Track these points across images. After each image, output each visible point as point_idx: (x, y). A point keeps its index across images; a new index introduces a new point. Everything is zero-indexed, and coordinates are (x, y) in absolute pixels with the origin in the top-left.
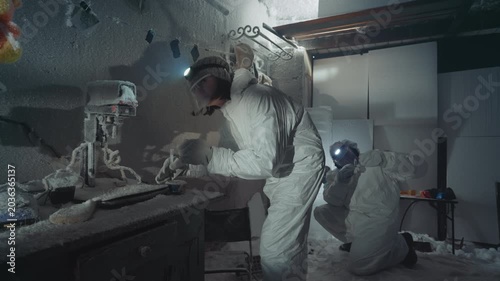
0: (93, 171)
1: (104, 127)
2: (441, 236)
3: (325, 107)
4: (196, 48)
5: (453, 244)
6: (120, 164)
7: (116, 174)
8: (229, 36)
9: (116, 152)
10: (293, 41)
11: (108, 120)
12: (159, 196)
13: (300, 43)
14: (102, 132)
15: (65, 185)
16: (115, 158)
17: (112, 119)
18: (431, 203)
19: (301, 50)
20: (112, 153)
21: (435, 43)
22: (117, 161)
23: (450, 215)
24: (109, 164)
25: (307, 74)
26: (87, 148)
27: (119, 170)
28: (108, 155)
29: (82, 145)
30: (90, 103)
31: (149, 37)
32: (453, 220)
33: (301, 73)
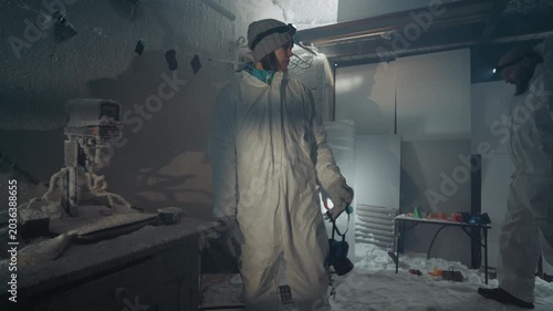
0: (75, 199)
1: (86, 150)
2: (475, 264)
3: (347, 121)
4: (196, 58)
5: (486, 273)
6: (107, 190)
7: (102, 201)
8: (238, 43)
9: (101, 177)
10: (313, 47)
11: (89, 143)
12: (146, 228)
13: (320, 50)
14: (85, 155)
15: (37, 217)
16: (100, 184)
17: (94, 141)
18: (463, 227)
19: (321, 57)
20: (97, 179)
21: (468, 50)
22: (104, 187)
23: (483, 242)
24: (94, 190)
25: (328, 85)
26: (68, 173)
27: (106, 197)
28: (93, 180)
29: (63, 170)
30: (69, 124)
31: (140, 48)
32: (485, 247)
33: (321, 83)
